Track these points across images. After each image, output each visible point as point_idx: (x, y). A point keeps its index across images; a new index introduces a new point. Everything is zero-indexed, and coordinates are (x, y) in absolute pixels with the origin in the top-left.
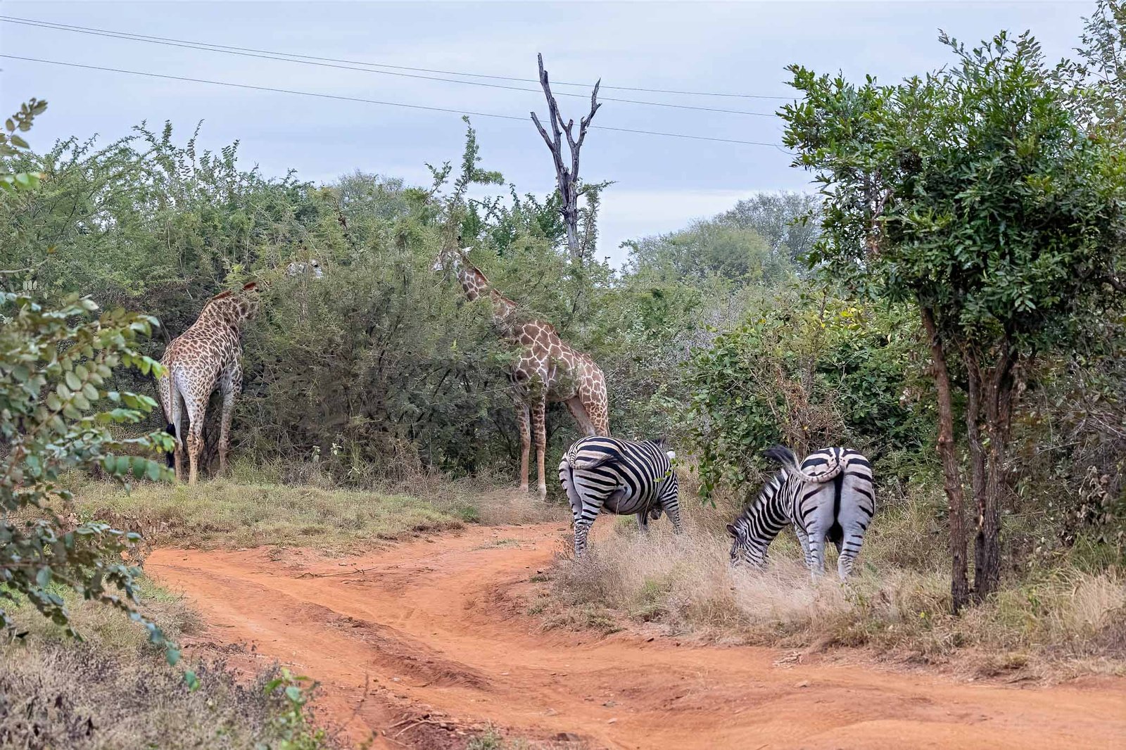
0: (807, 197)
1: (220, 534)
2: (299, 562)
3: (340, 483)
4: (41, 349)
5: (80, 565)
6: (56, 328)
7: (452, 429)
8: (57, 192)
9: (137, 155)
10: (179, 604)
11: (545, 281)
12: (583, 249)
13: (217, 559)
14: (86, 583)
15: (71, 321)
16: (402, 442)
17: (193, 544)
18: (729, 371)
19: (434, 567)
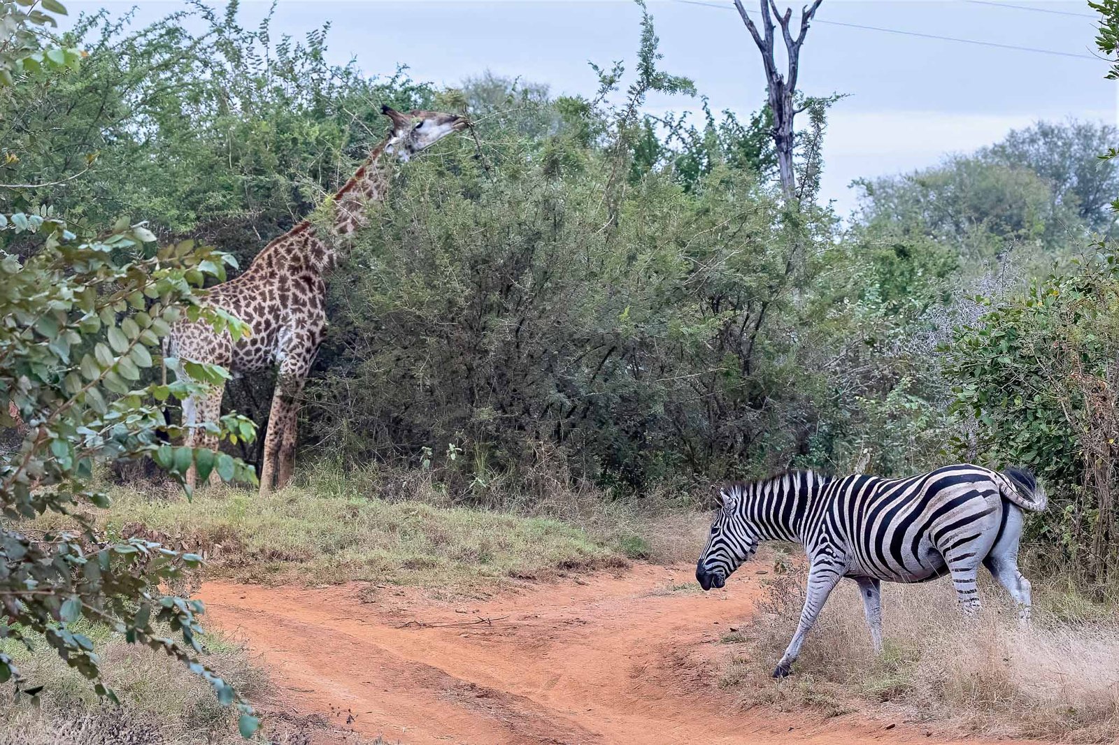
0: (1104, 128)
1: (292, 564)
2: (399, 605)
3: (458, 499)
4: (76, 294)
5: (119, 595)
6: (98, 266)
7: (614, 429)
8: (79, 85)
9: (190, 38)
10: (240, 658)
11: (748, 227)
12: (803, 186)
13: (287, 598)
14: (127, 621)
15: (119, 256)
16: (544, 447)
17: (254, 577)
18: (1007, 360)
19: (586, 618)
